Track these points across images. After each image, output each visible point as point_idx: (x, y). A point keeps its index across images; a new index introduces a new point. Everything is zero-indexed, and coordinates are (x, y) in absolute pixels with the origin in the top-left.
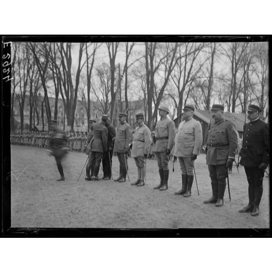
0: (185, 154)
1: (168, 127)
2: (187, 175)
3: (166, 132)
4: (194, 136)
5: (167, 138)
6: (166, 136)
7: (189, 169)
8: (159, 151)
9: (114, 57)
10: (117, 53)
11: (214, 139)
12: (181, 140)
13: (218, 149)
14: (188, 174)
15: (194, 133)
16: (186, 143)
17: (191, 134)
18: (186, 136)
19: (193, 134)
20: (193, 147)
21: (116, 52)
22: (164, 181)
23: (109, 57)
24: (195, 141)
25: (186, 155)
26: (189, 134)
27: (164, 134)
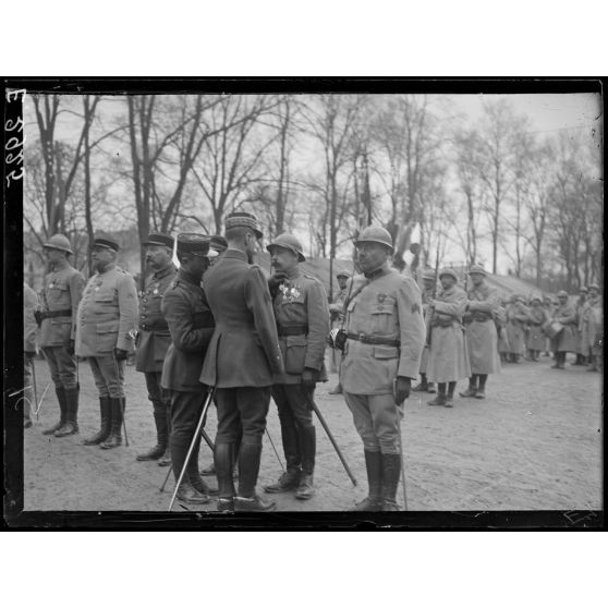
0: (98, 349)
1: (68, 287)
2: (109, 397)
3: (64, 299)
4: (118, 306)
5: (69, 313)
6: (66, 308)
7: (111, 383)
8: (49, 344)
9: (51, 125)
10: (58, 118)
11: (148, 312)
12: (88, 316)
13: (158, 336)
14: (112, 396)
15: (116, 300)
16: (98, 325)
17: (109, 302)
18: (98, 308)
19: (114, 303)
20: (117, 332)
21: (55, 114)
22: (68, 415)
23: (37, 126)
24: (122, 318)
25: (99, 352)
26: (106, 302)
27: (61, 305)
